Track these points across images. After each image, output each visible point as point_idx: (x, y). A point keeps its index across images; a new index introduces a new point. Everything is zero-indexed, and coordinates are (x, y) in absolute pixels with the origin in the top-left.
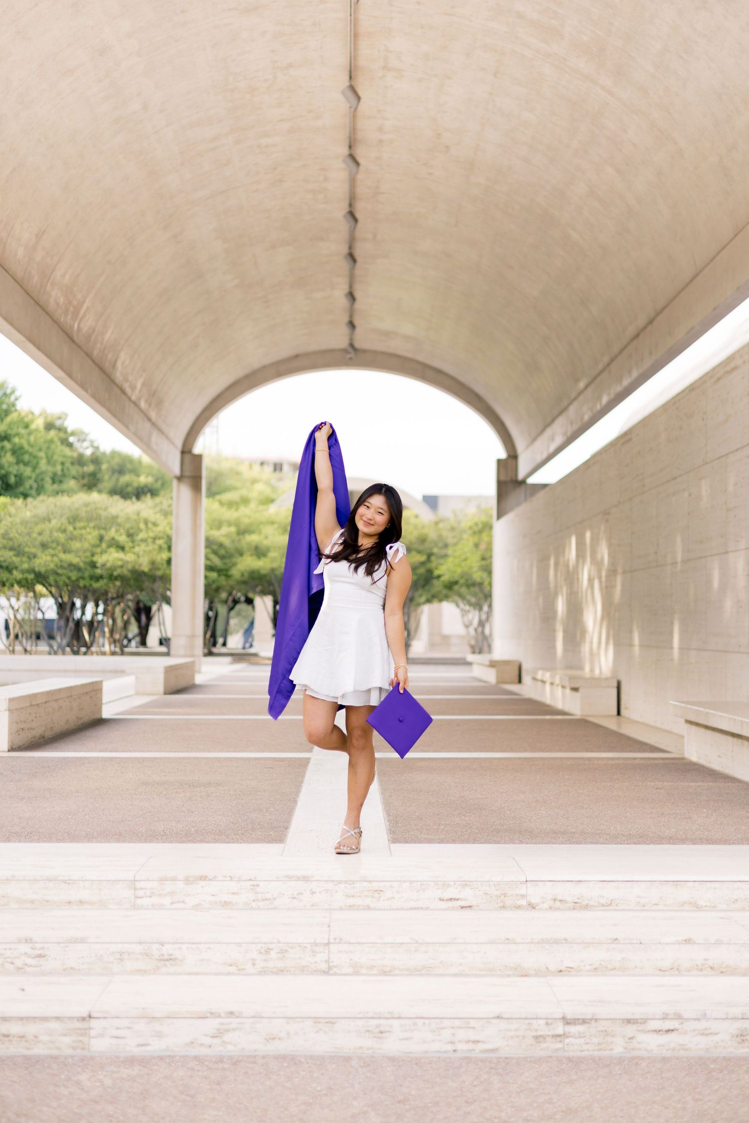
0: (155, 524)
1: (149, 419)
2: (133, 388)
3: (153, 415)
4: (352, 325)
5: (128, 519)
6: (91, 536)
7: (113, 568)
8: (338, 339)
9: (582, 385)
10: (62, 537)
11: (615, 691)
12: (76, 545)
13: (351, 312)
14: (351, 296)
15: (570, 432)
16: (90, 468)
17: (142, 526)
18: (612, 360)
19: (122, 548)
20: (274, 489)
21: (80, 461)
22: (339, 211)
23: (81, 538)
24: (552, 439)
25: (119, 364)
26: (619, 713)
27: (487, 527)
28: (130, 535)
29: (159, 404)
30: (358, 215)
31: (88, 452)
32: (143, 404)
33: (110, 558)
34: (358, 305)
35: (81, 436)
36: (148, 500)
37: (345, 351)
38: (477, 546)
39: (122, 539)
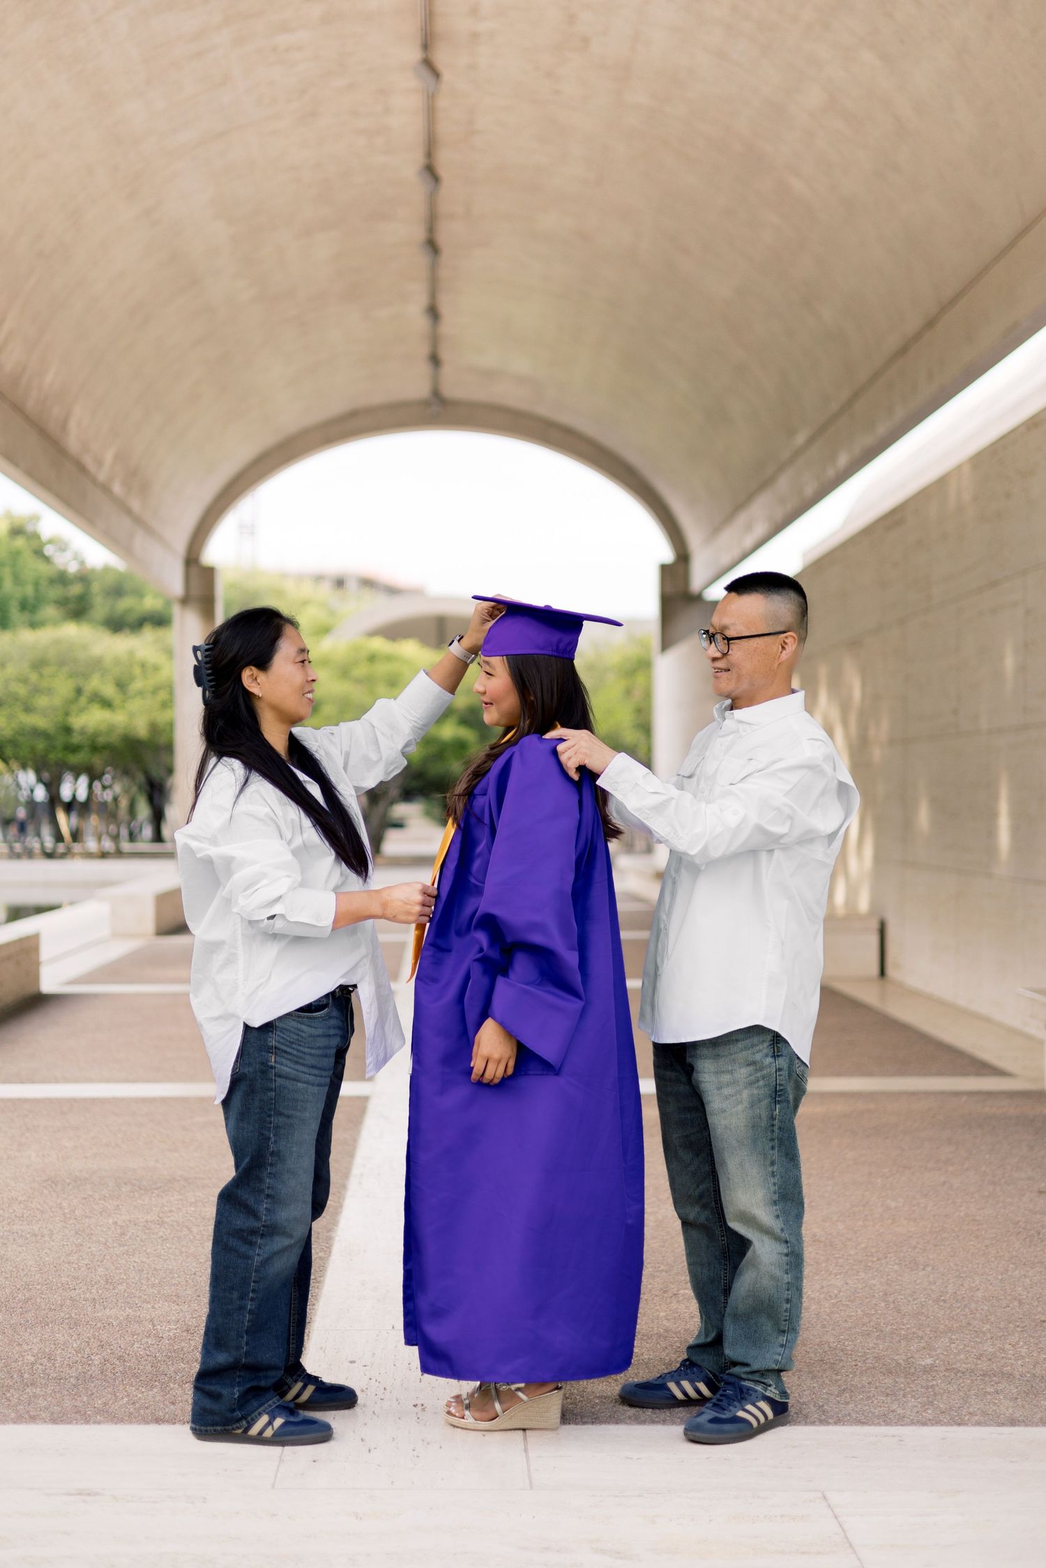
0: (156, 668)
1: (129, 512)
2: (99, 463)
3: (135, 505)
4: (435, 360)
5: (117, 662)
6: (64, 688)
7: (96, 735)
8: (415, 385)
9: (800, 439)
10: (22, 690)
11: (874, 940)
12: (42, 701)
13: (435, 340)
14: (433, 312)
15: (779, 514)
16: (76, 589)
17: (137, 671)
18: (856, 396)
19: (107, 704)
20: (332, 613)
21: (62, 579)
22: (409, 166)
23: (49, 691)
24: (749, 528)
25: (73, 425)
26: (882, 972)
27: (644, 665)
28: (121, 685)
29: (144, 489)
30: (442, 171)
31: (73, 568)
32: (117, 488)
33: (91, 719)
34: (446, 328)
35: (62, 546)
36: (149, 634)
37: (425, 403)
38: (628, 692)
39: (109, 690)
